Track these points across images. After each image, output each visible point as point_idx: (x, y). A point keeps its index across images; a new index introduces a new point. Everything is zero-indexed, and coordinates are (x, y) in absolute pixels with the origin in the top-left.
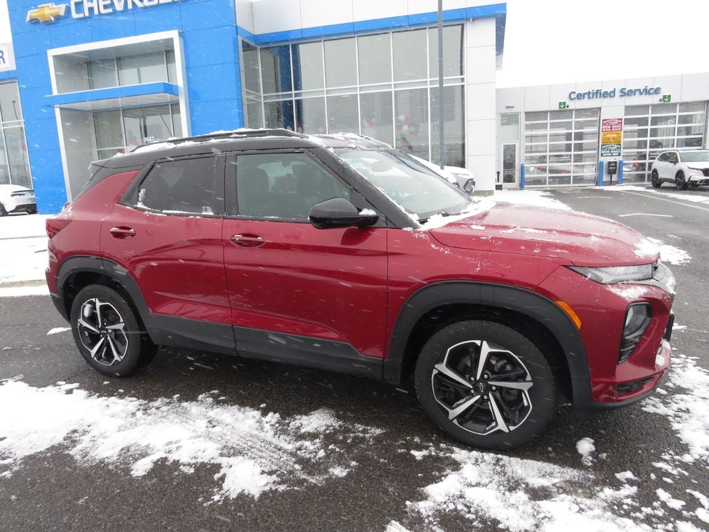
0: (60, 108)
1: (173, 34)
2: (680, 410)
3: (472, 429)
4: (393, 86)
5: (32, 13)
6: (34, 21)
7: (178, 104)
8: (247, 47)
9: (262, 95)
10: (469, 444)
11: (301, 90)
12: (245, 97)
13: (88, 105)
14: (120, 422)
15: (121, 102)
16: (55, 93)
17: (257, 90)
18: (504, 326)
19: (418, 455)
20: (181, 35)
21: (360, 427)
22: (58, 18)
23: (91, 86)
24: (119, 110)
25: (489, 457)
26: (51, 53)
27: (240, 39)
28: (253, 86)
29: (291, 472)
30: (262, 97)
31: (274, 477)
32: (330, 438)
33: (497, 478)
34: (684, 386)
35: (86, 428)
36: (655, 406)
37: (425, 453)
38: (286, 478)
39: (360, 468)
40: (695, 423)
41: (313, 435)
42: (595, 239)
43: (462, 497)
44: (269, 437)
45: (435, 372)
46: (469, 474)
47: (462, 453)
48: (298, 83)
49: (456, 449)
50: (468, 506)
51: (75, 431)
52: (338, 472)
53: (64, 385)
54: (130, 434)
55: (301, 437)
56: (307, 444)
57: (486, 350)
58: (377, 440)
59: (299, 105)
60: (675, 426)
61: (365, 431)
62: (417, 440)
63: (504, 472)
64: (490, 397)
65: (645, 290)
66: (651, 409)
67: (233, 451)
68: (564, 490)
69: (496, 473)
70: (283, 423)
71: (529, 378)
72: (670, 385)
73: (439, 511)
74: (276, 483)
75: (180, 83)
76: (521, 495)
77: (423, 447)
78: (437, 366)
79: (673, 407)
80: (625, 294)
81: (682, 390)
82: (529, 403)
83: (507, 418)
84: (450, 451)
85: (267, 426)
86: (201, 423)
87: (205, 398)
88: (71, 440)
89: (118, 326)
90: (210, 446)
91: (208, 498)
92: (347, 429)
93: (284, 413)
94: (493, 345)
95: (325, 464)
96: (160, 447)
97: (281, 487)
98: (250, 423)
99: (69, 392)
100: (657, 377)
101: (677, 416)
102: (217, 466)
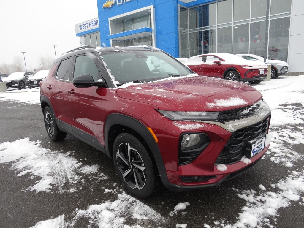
0: (112, 40)
1: (151, 7)
2: (261, 201)
3: (129, 184)
4: (250, 21)
5: (104, 5)
6: (105, 8)
7: (152, 37)
8: (182, 9)
9: (189, 30)
11: (209, 26)
12: (180, 31)
13: (122, 38)
14: (36, 156)
15: (133, 36)
16: (110, 34)
17: (187, 28)
19: (107, 190)
20: (154, 7)
22: (112, 6)
23: (124, 30)
24: (133, 40)
25: (132, 199)
26: (110, 19)
27: (179, 5)
28: (184, 26)
29: (58, 186)
30: (189, 31)
32: (86, 177)
33: (123, 209)
34: (281, 188)
35: (25, 157)
36: (247, 195)
37: (110, 191)
38: (54, 188)
39: (80, 191)
40: (260, 210)
41: (82, 174)
42: (190, 96)
43: (99, 213)
44: (68, 171)
45: (117, 155)
46: (114, 204)
47: (124, 195)
48: (206, 23)
49: (124, 192)
50: (96, 218)
51: (22, 158)
52: (72, 190)
53: (38, 142)
54: (33, 161)
55: (78, 174)
56: (76, 177)
57: (129, 148)
58: (101, 181)
59: (206, 33)
60: (245, 208)
61: (101, 177)
62: (114, 185)
63: (129, 208)
64: (134, 170)
65: (202, 126)
66: (243, 196)
67: (52, 174)
68: (143, 224)
69: (126, 207)
70: (79, 168)
71: (143, 165)
72: (273, 186)
73: (83, 216)
74: (49, 189)
75: (153, 27)
76: (122, 220)
77: (113, 188)
78: (117, 152)
79: (259, 198)
80: (183, 127)
81: (277, 190)
82: (145, 177)
83: (139, 184)
84: (120, 193)
85: (73, 167)
86: (56, 162)
87: (68, 153)
88: (18, 160)
89: (52, 122)
90: (48, 171)
91: (25, 189)
92: (96, 174)
93: (85, 164)
94: (131, 146)
95: (72, 186)
96: (35, 168)
97: (49, 191)
98: (70, 165)
99: (36, 144)
100: (219, 177)
101: (254, 203)
102: (41, 178)
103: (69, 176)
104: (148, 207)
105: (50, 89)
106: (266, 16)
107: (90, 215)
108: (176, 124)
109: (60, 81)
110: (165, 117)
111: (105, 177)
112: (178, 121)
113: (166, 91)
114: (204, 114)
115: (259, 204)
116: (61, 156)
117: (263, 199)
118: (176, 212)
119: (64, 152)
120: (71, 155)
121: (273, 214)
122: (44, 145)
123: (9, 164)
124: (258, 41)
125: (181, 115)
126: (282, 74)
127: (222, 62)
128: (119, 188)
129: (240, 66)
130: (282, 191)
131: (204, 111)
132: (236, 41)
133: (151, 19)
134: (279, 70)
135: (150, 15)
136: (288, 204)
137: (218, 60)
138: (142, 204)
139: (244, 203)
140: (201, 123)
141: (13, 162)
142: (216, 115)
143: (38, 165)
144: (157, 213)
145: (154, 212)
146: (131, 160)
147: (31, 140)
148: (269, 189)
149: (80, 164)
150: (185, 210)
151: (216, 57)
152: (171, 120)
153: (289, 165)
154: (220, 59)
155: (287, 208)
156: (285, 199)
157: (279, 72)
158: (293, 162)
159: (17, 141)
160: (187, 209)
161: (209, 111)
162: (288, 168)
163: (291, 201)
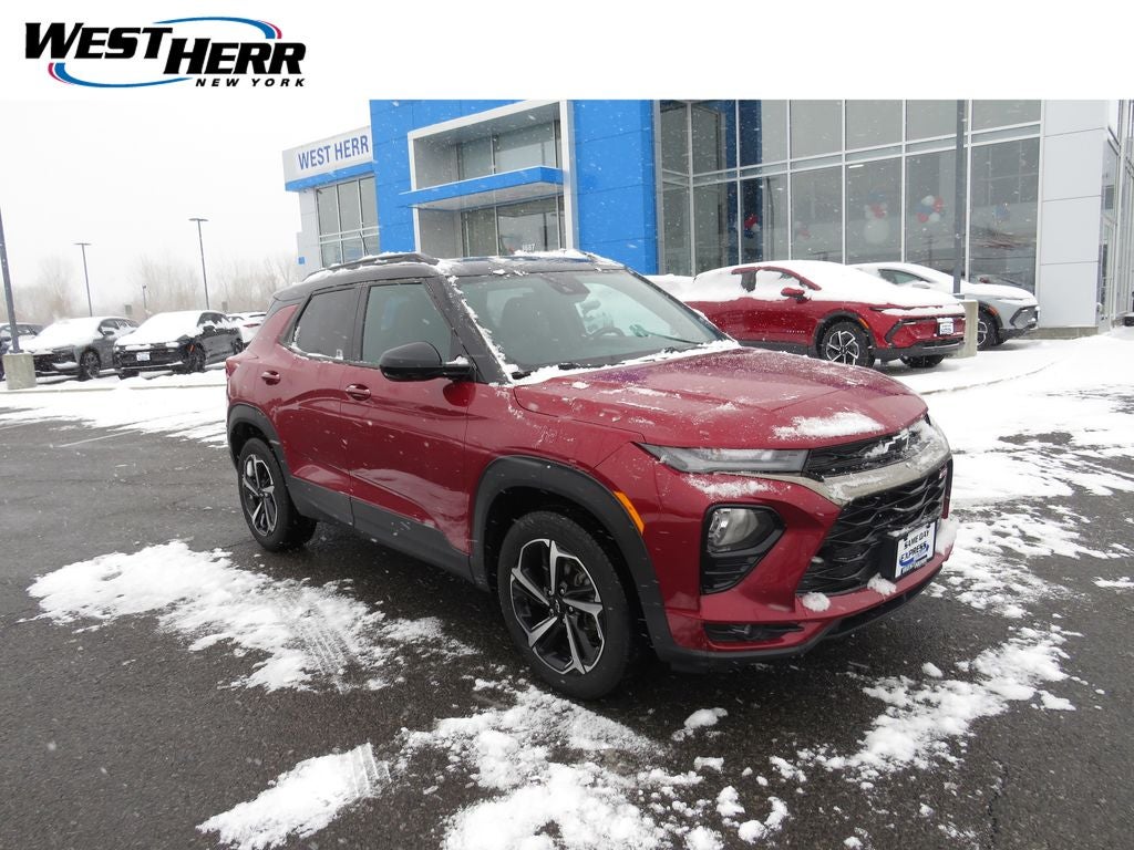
0: (419, 209)
2: (928, 703)
3: (549, 662)
4: (904, 147)
7: (561, 197)
8: (667, 105)
9: (691, 175)
10: (547, 683)
11: (761, 162)
12: (660, 179)
13: (455, 203)
14: (229, 596)
15: (494, 197)
16: (414, 189)
17: (685, 170)
18: (572, 522)
19: (480, 684)
21: (454, 643)
23: (461, 176)
24: (493, 208)
25: (559, 704)
26: (413, 136)
28: (675, 162)
29: (330, 675)
30: (691, 180)
31: (308, 677)
32: (408, 649)
33: (538, 728)
34: (984, 671)
35: (195, 597)
36: (890, 689)
37: (491, 684)
38: (319, 680)
39: (401, 685)
40: (923, 722)
41: (394, 643)
42: (728, 407)
43: (471, 738)
44: (348, 636)
45: (512, 579)
46: (511, 716)
47: (533, 694)
48: (752, 153)
49: (532, 687)
50: (464, 749)
51: (183, 599)
52: (375, 685)
53: (218, 552)
54: (226, 610)
55: (380, 642)
56: (378, 651)
57: (555, 553)
58: (456, 660)
59: (752, 187)
60: (882, 719)
61: (454, 649)
62: (500, 669)
63: (555, 724)
64: (566, 620)
65: (763, 487)
66: (878, 692)
67: (298, 644)
68: (601, 759)
69: (546, 723)
70: (378, 625)
71: (598, 598)
72: (964, 666)
73: (428, 746)
74: (303, 682)
75: (566, 166)
76: (541, 752)
77: (498, 678)
78: (513, 570)
79: (920, 696)
80: (712, 490)
81: (972, 676)
82: (600, 635)
83: (582, 655)
84: (522, 688)
85: (359, 624)
86: (300, 610)
87: (331, 586)
88: (173, 606)
89: (270, 489)
90: (283, 635)
91: (227, 683)
92: (438, 643)
93: (392, 615)
94: (561, 548)
95: (372, 674)
96: (239, 627)
97: (303, 688)
98: (347, 618)
99: (216, 560)
100: (809, 628)
101: (908, 708)
102: (268, 655)
103: (355, 649)
104: (609, 720)
105: (270, 382)
106: (955, 135)
107: (448, 744)
108: (693, 481)
109: (311, 358)
110: (664, 464)
111: (468, 651)
112: (697, 474)
113: (658, 394)
114: (768, 455)
115: (923, 709)
116: (309, 594)
117: (934, 698)
118: (690, 733)
119: (317, 583)
120: (340, 592)
121: (959, 732)
122: (241, 562)
123: (151, 618)
124: (935, 217)
125: (706, 458)
126: (1017, 334)
127: (809, 294)
128: (517, 676)
129: (873, 309)
130: (988, 677)
131: (767, 448)
132: (856, 215)
133: (558, 136)
134: (1005, 317)
135: (557, 122)
136: (1001, 709)
137: (795, 285)
138: (591, 715)
139: (880, 707)
140: (759, 480)
141: (161, 612)
142: (798, 459)
143: (245, 621)
144: (638, 733)
145: (627, 732)
146: (558, 589)
147: (195, 546)
148: (951, 672)
149: (379, 615)
150: (714, 728)
151: (787, 274)
152: (679, 472)
153: (1014, 611)
154: (803, 281)
155: (997, 717)
156: (994, 697)
157: (1007, 326)
158: (1026, 606)
159: (147, 551)
160: (721, 724)
161: (783, 447)
162: (1010, 621)
163: (1010, 702)
